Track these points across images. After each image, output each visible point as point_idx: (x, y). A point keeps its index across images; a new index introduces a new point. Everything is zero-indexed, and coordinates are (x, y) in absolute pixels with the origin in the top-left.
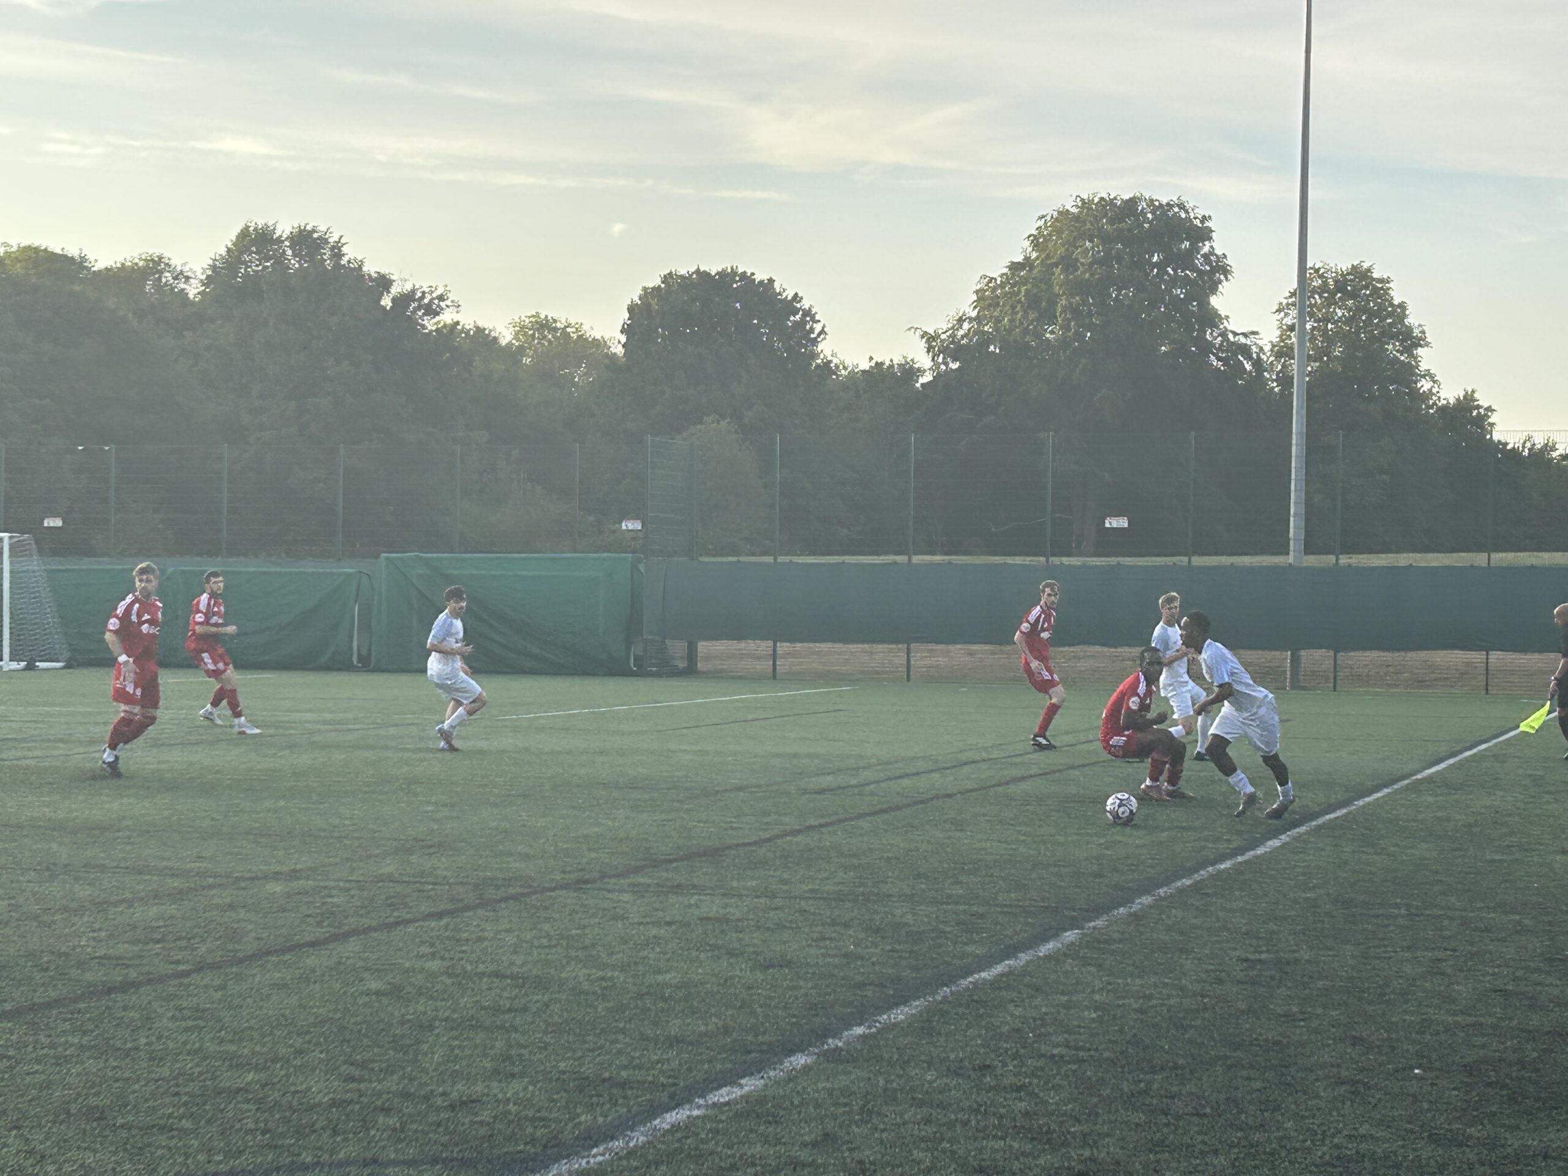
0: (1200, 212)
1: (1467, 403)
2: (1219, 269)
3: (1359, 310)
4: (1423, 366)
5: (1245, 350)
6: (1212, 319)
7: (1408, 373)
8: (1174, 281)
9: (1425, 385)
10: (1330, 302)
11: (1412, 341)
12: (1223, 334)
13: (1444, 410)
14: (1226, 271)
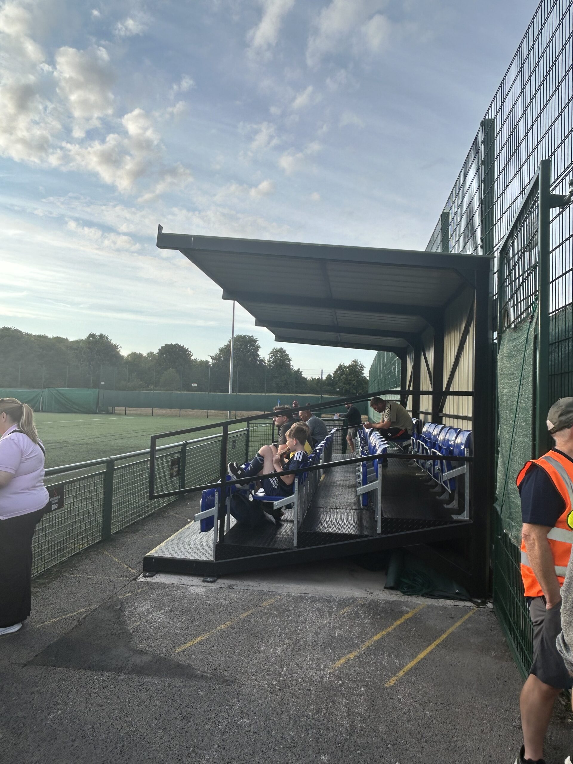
0: (256, 338)
1: (299, 370)
2: (259, 347)
3: (282, 355)
4: (291, 364)
5: (263, 360)
6: (258, 355)
7: (289, 365)
8: (252, 349)
9: (292, 367)
10: (277, 353)
11: (289, 360)
12: (259, 358)
13: (295, 371)
14: (260, 347)
